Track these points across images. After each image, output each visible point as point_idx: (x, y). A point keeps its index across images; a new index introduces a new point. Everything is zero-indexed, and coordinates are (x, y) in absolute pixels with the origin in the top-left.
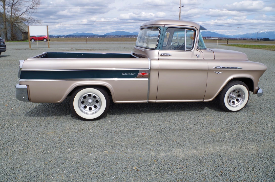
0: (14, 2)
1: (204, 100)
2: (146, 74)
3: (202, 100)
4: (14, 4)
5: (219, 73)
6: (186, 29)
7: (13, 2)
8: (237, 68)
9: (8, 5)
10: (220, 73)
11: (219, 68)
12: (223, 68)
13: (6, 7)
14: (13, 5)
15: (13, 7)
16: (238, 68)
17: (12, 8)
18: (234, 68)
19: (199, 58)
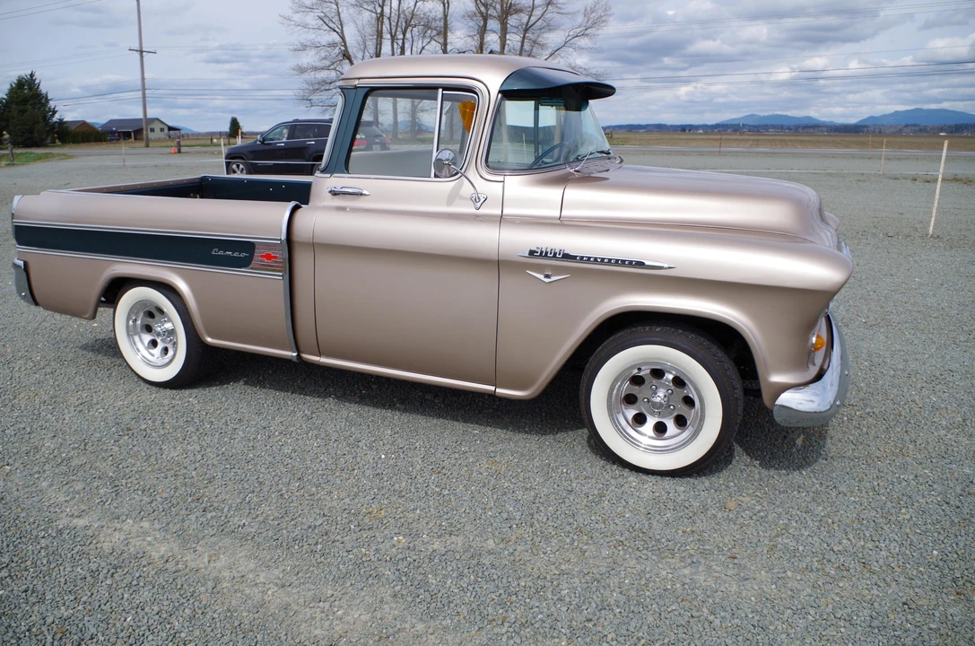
0: (532, 18)
1: (498, 390)
2: (275, 257)
3: (493, 388)
4: (530, 23)
5: (547, 280)
6: (440, 90)
7: (530, 18)
8: (640, 264)
9: (515, 30)
10: (553, 279)
11: (543, 255)
12: (567, 257)
13: (508, 37)
14: (526, 30)
15: (527, 35)
16: (647, 263)
17: (524, 38)
18: (623, 261)
19: (482, 211)
